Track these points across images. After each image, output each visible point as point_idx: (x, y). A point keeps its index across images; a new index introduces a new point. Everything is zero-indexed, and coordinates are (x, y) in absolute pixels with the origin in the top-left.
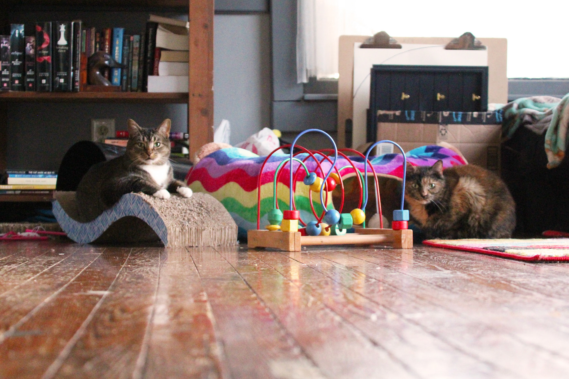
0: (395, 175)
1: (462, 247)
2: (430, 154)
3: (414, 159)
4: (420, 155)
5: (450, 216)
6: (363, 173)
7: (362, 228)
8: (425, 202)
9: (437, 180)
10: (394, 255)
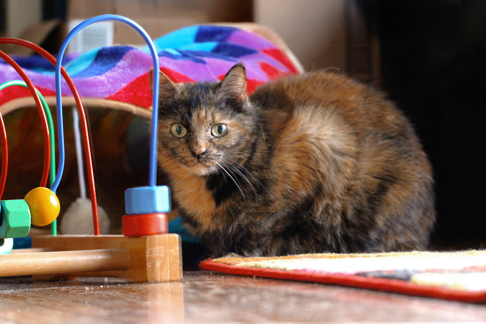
0: (128, 102)
1: (303, 273)
2: (209, 46)
3: (171, 60)
4: (184, 48)
5: (267, 203)
6: (53, 100)
7: (50, 236)
8: (204, 171)
9: (232, 116)
10: (135, 298)
